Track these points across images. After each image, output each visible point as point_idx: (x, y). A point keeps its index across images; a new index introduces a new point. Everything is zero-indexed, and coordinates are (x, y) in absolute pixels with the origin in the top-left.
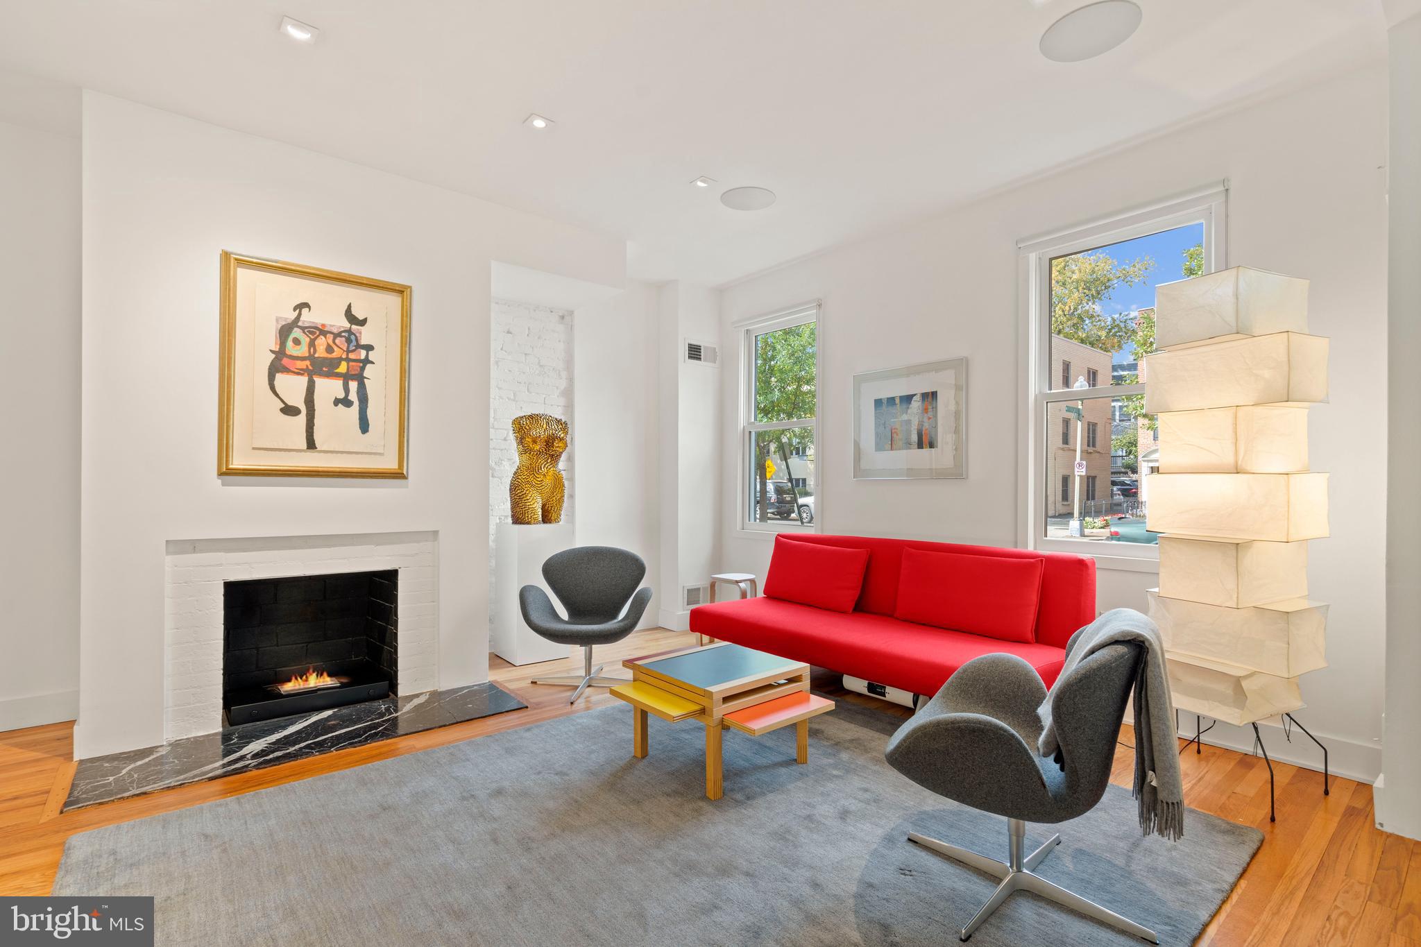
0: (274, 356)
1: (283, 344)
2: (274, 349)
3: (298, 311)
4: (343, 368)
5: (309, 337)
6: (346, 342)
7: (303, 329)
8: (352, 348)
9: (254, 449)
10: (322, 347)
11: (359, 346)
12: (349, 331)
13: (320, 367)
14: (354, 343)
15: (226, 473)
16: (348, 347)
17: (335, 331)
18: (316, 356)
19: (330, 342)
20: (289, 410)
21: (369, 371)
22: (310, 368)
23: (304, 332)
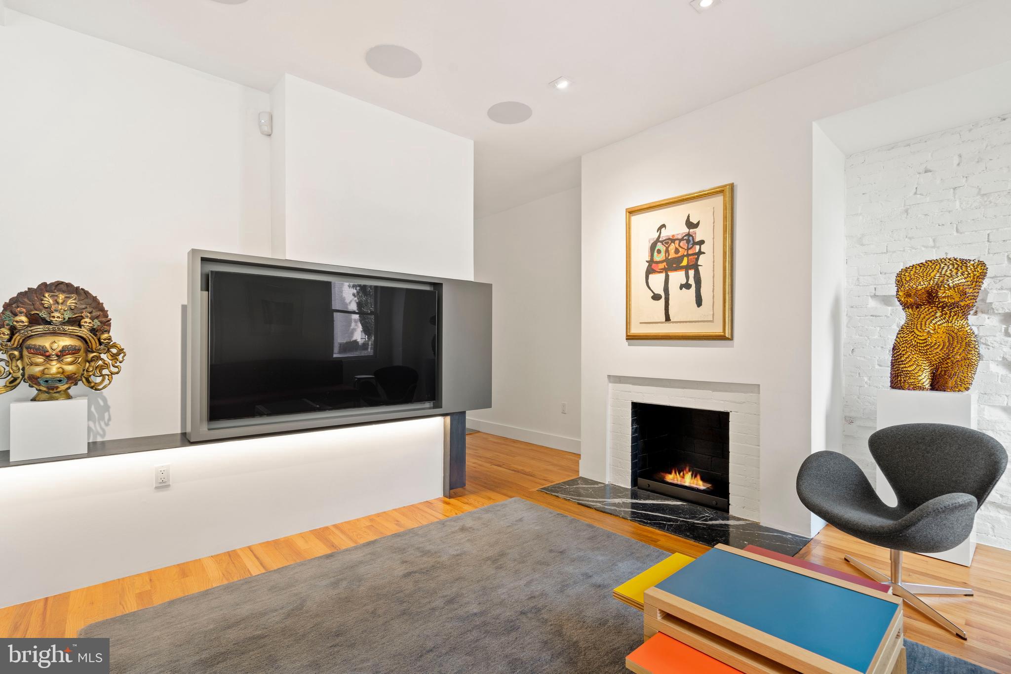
0: (648, 264)
1: (652, 255)
2: (648, 260)
3: (659, 231)
4: (685, 263)
5: (665, 246)
6: (687, 243)
7: (662, 242)
8: (690, 246)
9: (641, 323)
10: (672, 251)
11: (695, 243)
12: (689, 235)
13: (672, 265)
14: (692, 242)
15: (631, 338)
16: (688, 246)
17: (680, 237)
18: (669, 258)
19: (677, 246)
20: (656, 297)
21: (702, 260)
22: (666, 267)
23: (663, 244)
